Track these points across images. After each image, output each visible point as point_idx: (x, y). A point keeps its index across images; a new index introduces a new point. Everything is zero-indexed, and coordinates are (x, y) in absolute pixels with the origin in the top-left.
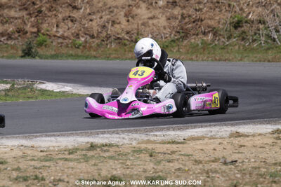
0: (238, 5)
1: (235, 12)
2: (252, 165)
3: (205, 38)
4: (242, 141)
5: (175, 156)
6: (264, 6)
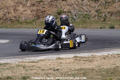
0: (60, 5)
1: (59, 8)
2: (65, 71)
4: (61, 61)
5: (34, 68)
6: (70, 5)
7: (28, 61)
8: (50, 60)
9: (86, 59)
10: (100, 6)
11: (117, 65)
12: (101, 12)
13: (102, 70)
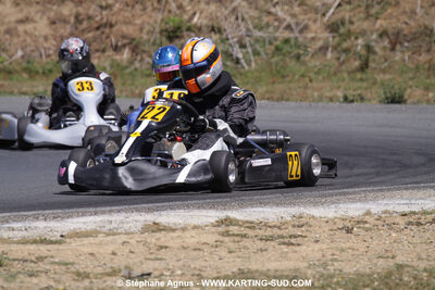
1: (170, 11)
3: (118, 57)
4: (163, 239)
5: (42, 266)
7: (18, 235)
8: (115, 234)
9: (269, 232)
10: (348, 7)
11: (400, 259)
12: (349, 34)
13: (335, 280)
